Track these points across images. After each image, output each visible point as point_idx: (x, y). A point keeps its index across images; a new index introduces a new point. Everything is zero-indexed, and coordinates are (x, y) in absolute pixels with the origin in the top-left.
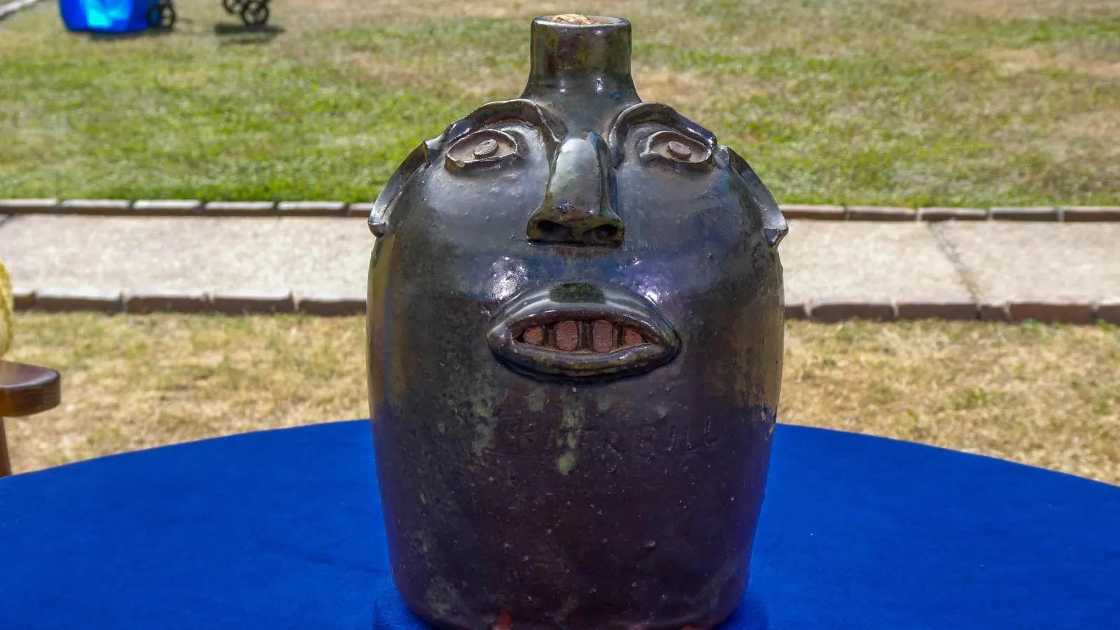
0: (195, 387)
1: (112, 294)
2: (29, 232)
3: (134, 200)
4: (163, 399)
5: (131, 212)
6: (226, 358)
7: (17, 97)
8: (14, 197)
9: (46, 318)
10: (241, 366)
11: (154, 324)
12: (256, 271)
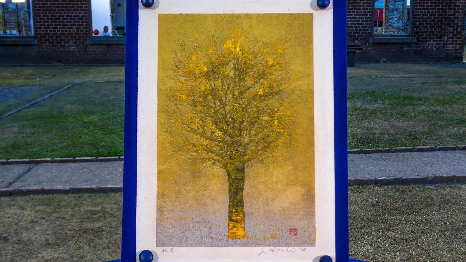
0: (92, 218)
1: (67, 187)
2: (42, 169)
3: (75, 157)
4: (82, 222)
5: (74, 161)
6: (102, 208)
7: (40, 127)
8: (38, 158)
9: (46, 196)
10: (107, 210)
11: (80, 197)
12: (113, 178)
